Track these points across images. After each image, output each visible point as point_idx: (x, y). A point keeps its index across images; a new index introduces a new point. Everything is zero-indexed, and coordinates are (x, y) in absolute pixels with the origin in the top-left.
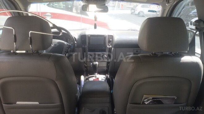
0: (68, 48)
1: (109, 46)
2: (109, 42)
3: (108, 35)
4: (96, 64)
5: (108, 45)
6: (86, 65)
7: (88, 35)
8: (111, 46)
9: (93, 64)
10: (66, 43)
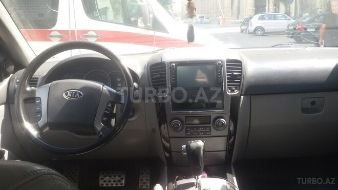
0: (113, 103)
1: (232, 91)
2: (232, 78)
3: (228, 61)
4: (198, 148)
5: (230, 89)
6: (167, 145)
7: (171, 63)
8: (236, 92)
9: (188, 146)
10: (105, 88)
